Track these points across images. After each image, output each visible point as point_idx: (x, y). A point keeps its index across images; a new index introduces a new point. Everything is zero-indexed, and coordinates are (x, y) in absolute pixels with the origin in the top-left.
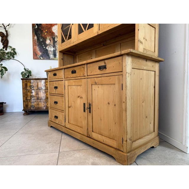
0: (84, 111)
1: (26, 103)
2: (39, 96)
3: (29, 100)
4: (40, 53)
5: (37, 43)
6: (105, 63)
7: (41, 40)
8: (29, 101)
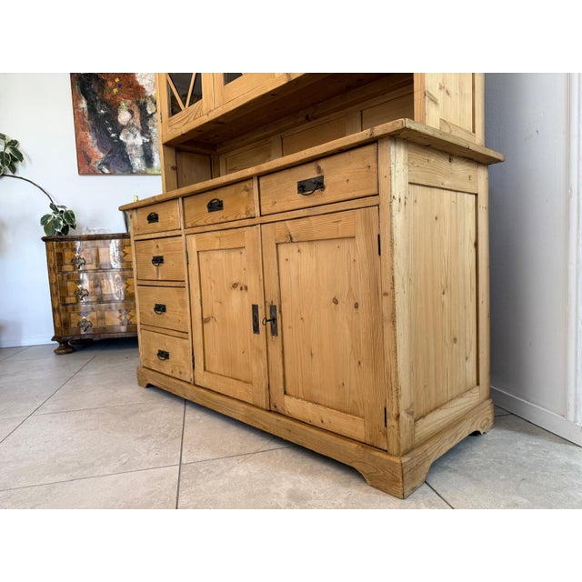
0: (256, 329)
1: (63, 316)
2: (105, 291)
3: (72, 304)
4: (99, 155)
5: (89, 123)
6: (319, 170)
7: (102, 111)
8: (74, 309)
